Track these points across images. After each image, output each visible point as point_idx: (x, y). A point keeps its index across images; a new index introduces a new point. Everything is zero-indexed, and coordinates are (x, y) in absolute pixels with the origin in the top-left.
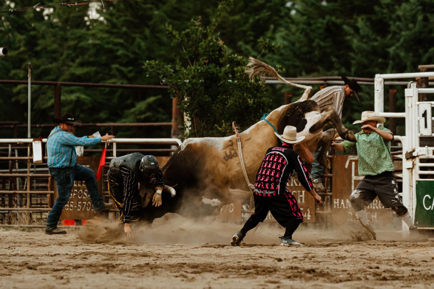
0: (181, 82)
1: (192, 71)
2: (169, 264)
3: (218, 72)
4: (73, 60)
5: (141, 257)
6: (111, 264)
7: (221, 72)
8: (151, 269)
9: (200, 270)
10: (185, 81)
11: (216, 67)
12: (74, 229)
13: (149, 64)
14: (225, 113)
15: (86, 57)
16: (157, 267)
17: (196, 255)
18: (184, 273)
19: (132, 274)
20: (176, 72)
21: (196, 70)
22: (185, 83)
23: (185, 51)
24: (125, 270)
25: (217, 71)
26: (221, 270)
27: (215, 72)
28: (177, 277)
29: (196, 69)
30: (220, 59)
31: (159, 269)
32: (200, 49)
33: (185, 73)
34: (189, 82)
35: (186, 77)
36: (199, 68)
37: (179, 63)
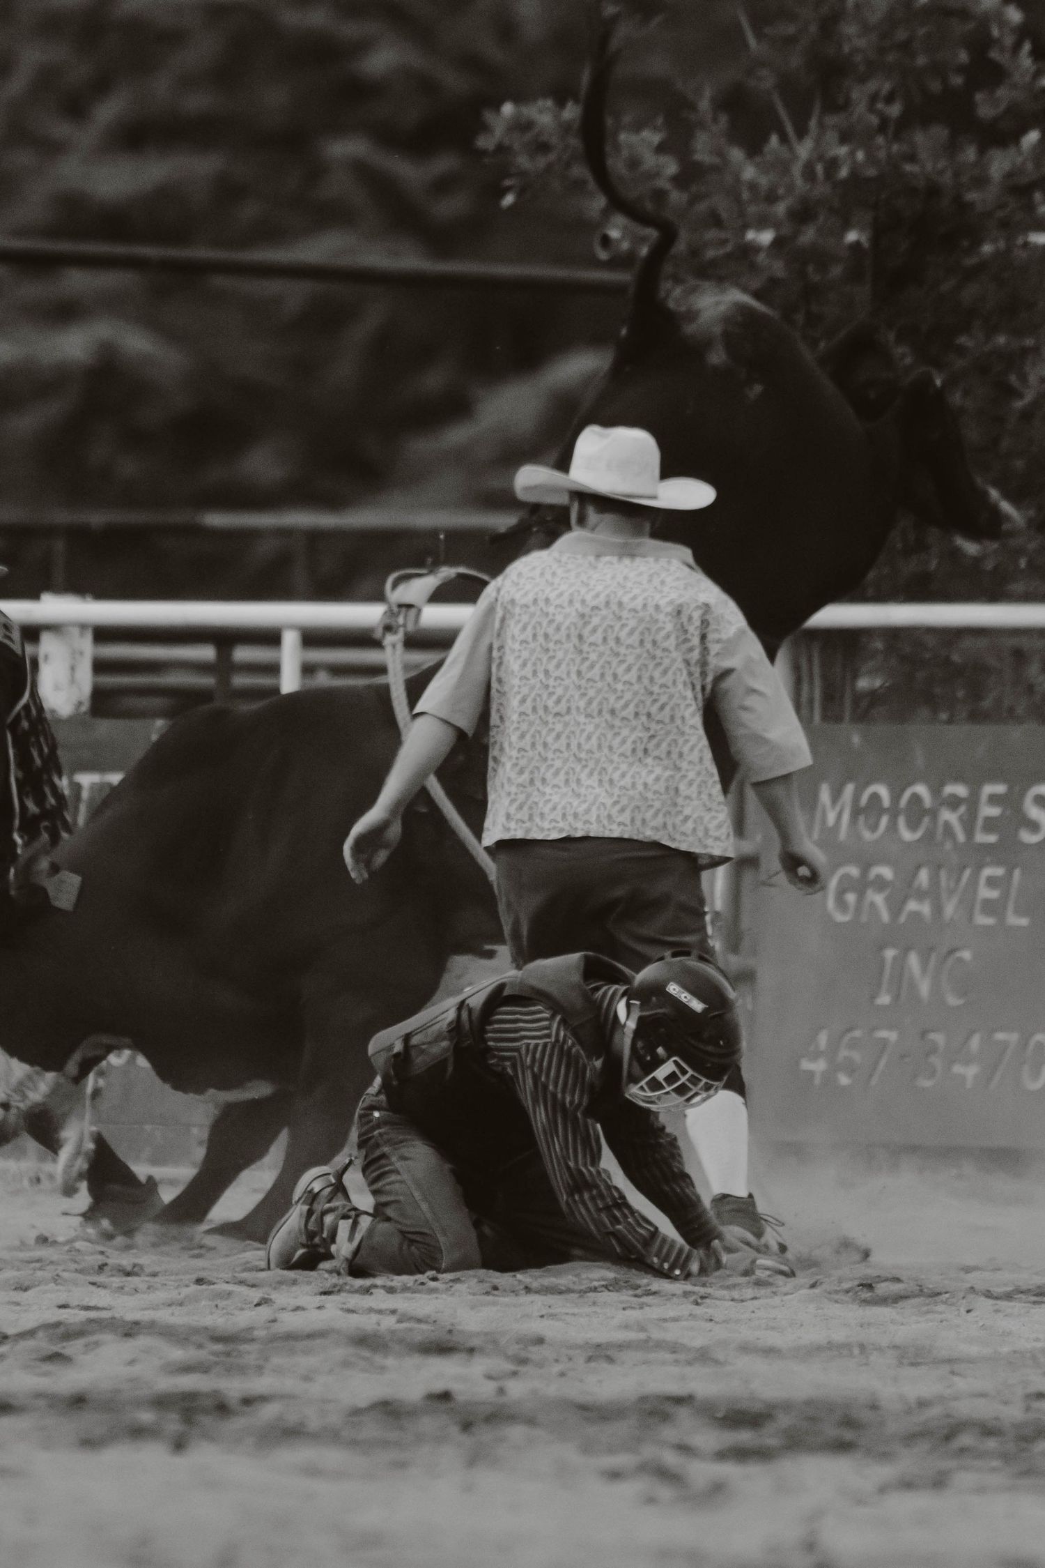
0: (724, 242)
1: (797, 170)
2: (581, 1399)
3: (964, 179)
4: (76, 108)
5: (417, 1359)
6: (215, 1393)
7: (981, 181)
8: (467, 1426)
9: (773, 1442)
10: (751, 235)
11: (952, 147)
12: (26, 1183)
13: (522, 126)
14: (1006, 443)
15: (161, 87)
16: (498, 1416)
17: (770, 1352)
18: (670, 1459)
19: (332, 1457)
20: (690, 174)
21: (819, 169)
22: (752, 249)
23: (752, 41)
24: (291, 1433)
25: (956, 175)
26: (910, 1439)
27: (947, 179)
28: (615, 1475)
29: (821, 158)
30: (979, 97)
31: (516, 1432)
32: (849, 29)
33: (753, 186)
34: (777, 243)
35: (752, 209)
36: (843, 151)
37: (715, 120)
